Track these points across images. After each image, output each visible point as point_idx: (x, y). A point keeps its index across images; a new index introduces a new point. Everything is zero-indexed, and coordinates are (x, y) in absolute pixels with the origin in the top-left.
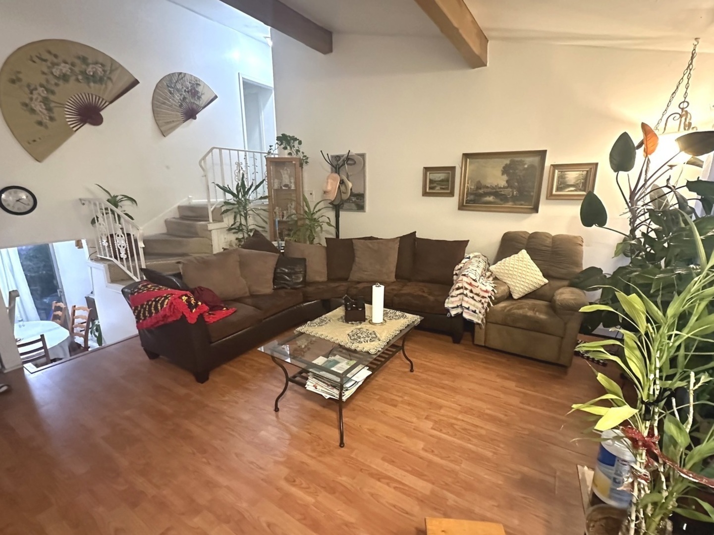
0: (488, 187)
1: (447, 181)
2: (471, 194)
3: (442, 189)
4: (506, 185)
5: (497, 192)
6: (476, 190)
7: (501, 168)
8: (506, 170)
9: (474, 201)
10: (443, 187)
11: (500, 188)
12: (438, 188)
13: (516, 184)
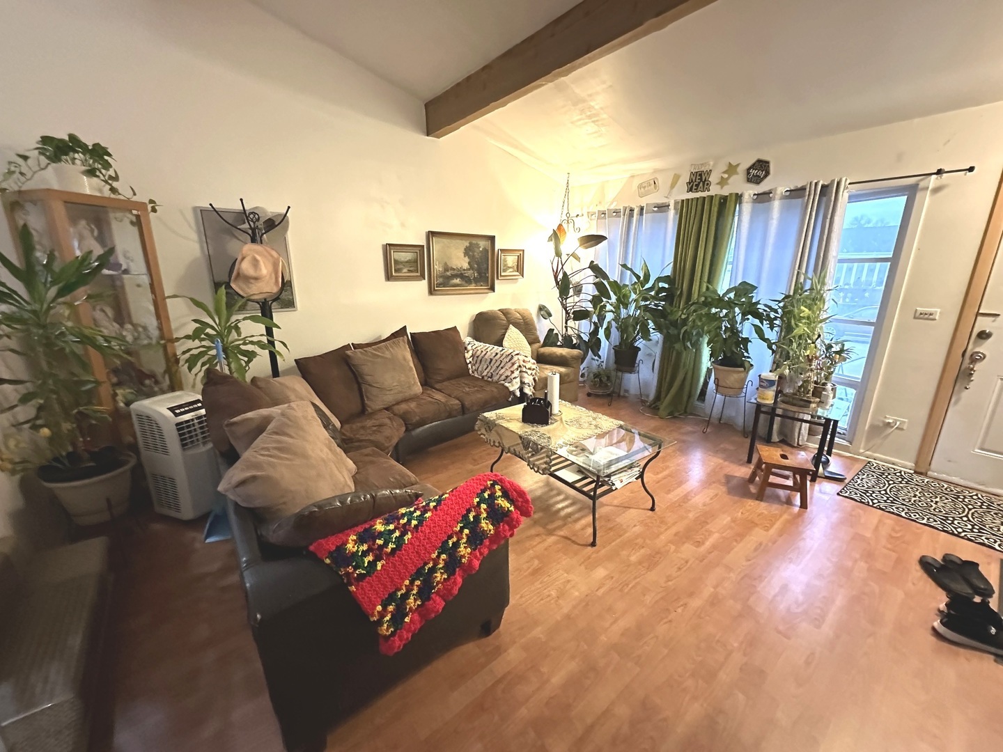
0: (454, 269)
1: (416, 261)
2: (441, 277)
3: (410, 271)
4: (469, 267)
5: (462, 274)
6: (445, 272)
7: (463, 250)
8: (467, 252)
9: (444, 284)
10: (411, 269)
11: (464, 270)
12: (405, 270)
13: (476, 266)
